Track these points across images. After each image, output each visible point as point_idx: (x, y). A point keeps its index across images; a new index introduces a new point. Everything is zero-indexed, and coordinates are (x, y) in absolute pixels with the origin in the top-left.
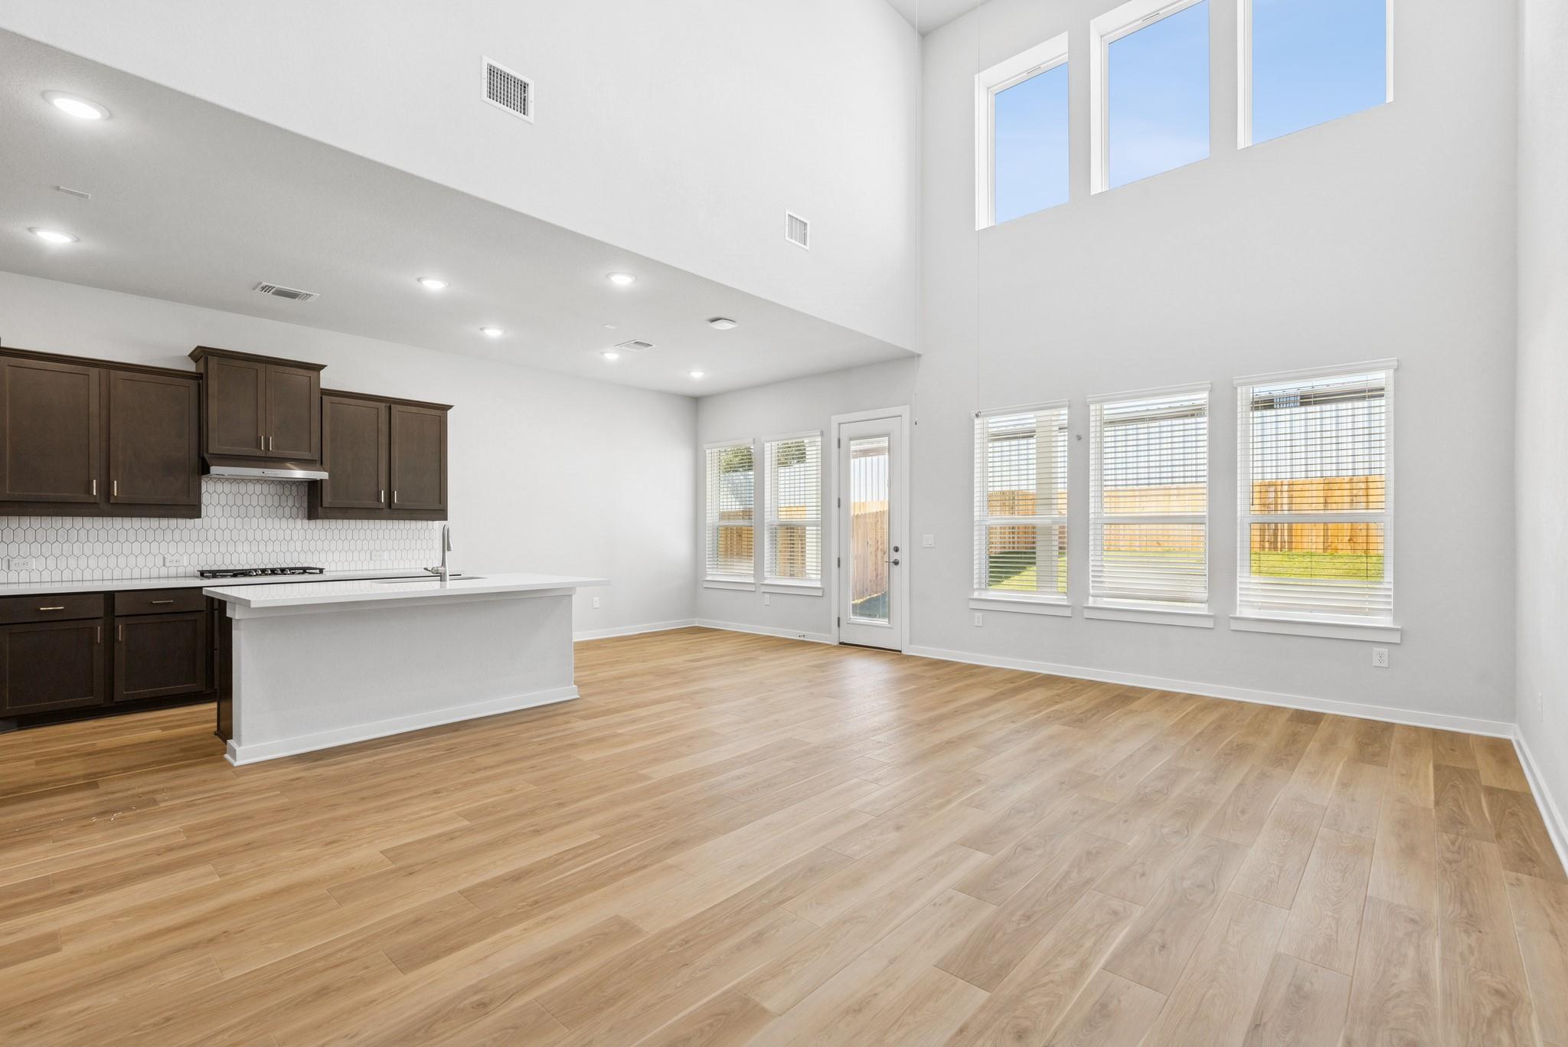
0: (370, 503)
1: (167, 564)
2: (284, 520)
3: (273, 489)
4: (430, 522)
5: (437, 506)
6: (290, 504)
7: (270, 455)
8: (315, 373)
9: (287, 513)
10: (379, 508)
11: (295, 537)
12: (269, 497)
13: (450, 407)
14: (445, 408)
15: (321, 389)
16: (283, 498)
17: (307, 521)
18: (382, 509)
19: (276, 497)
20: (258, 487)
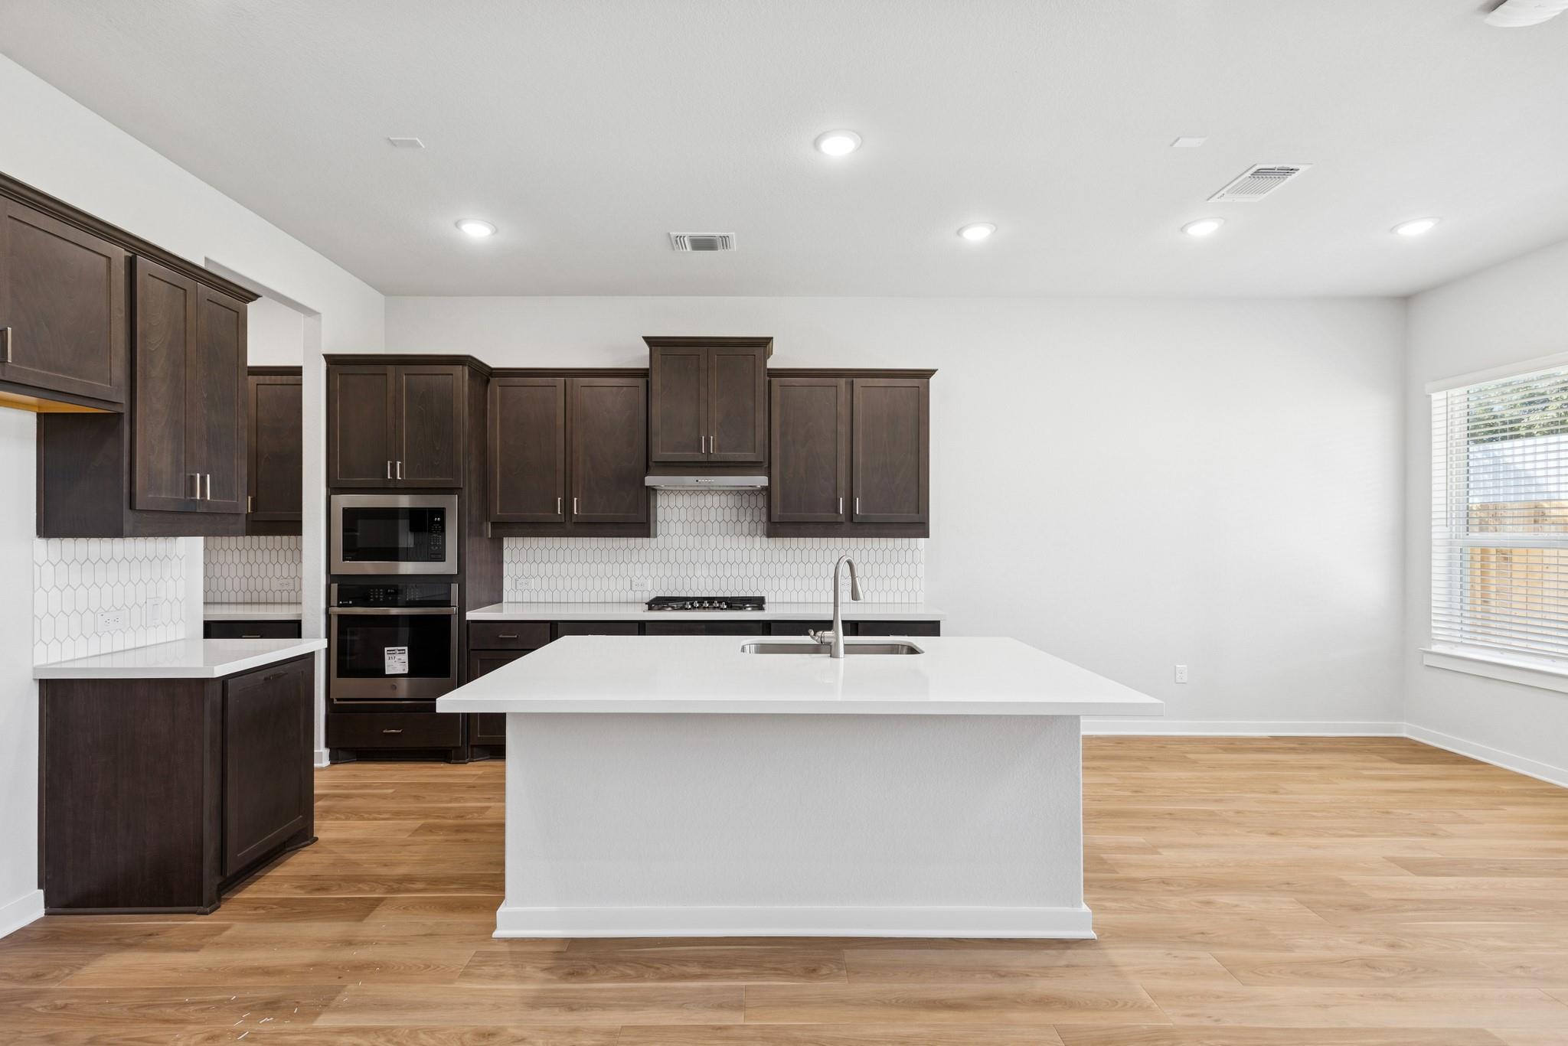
0: (826, 516)
1: (634, 588)
2: (742, 537)
3: (731, 500)
4: (913, 540)
5: (916, 518)
6: (749, 519)
7: (713, 459)
8: (762, 349)
9: (746, 531)
10: (837, 523)
11: (754, 560)
12: (727, 511)
13: (932, 372)
14: (927, 374)
15: (769, 370)
16: (742, 510)
17: (765, 539)
18: (842, 523)
19: (734, 510)
20: (716, 498)
